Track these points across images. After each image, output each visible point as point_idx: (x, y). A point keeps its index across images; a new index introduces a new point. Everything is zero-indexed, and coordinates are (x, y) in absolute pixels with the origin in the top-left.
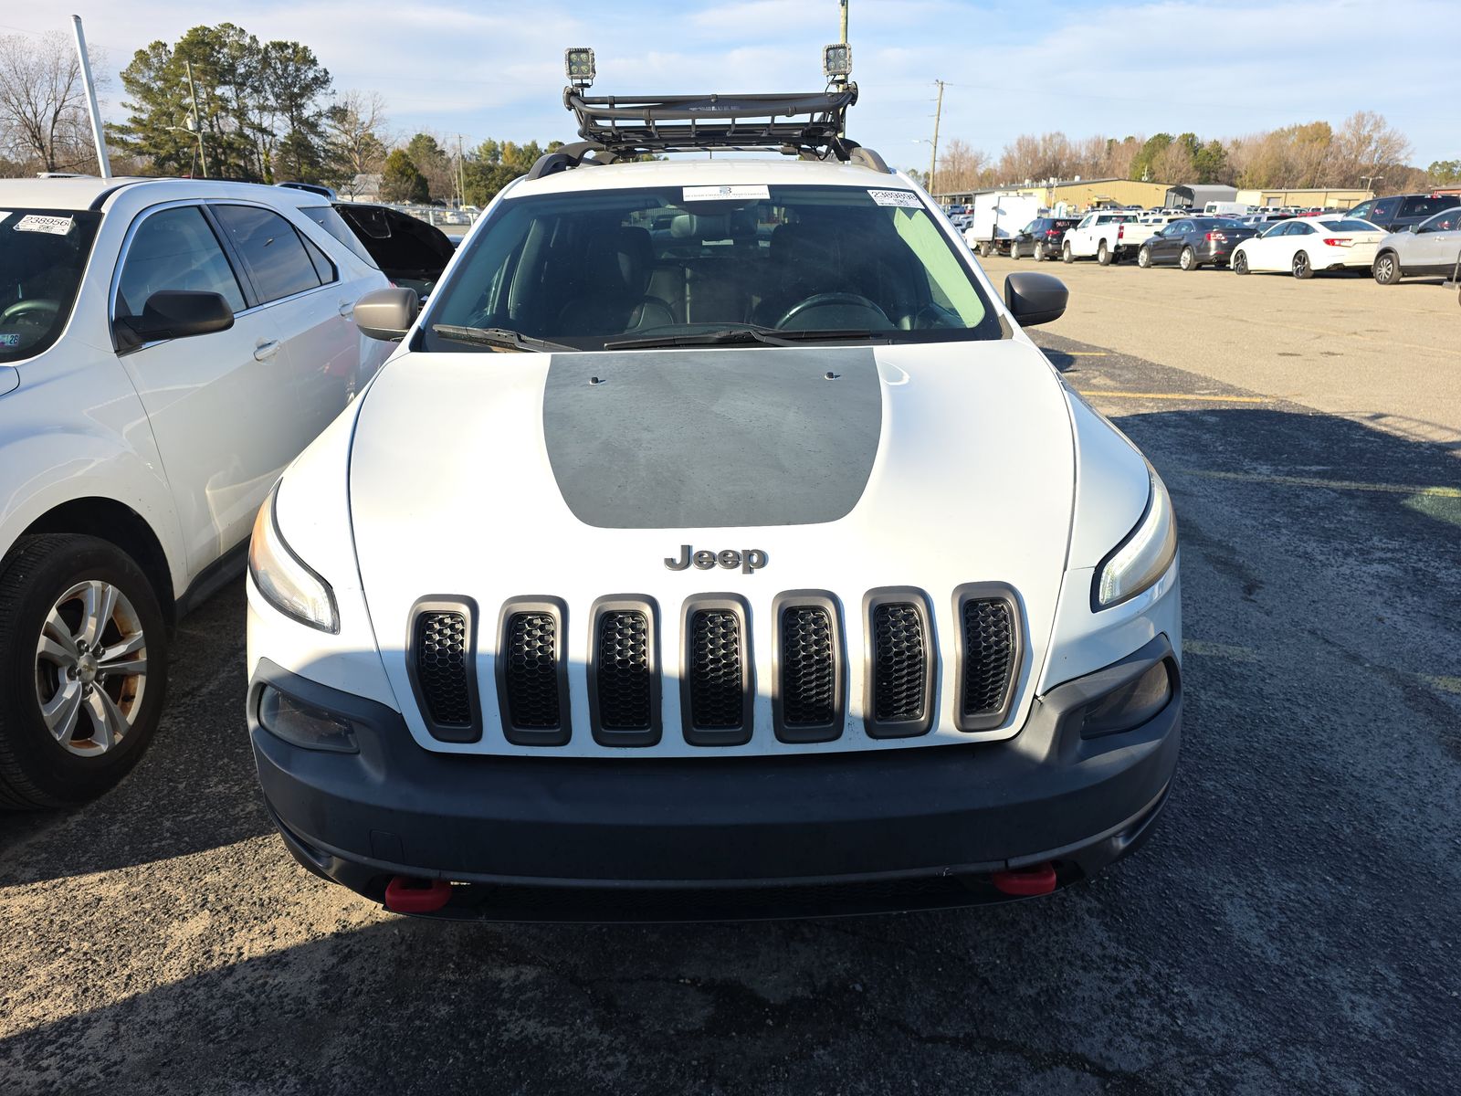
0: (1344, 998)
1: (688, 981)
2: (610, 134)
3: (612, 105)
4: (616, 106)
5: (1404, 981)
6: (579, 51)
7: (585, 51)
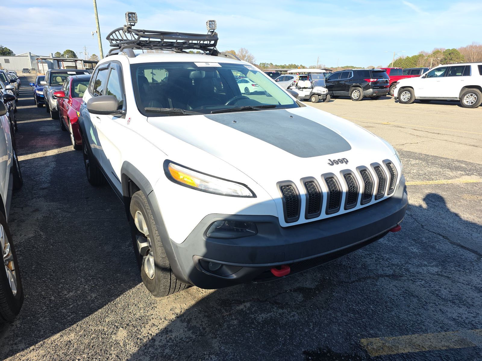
0: (409, 248)
1: (289, 291)
2: (144, 43)
3: (144, 33)
4: (145, 33)
5: (415, 242)
6: (132, 13)
7: (134, 14)
